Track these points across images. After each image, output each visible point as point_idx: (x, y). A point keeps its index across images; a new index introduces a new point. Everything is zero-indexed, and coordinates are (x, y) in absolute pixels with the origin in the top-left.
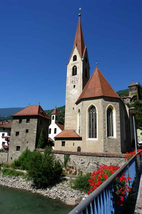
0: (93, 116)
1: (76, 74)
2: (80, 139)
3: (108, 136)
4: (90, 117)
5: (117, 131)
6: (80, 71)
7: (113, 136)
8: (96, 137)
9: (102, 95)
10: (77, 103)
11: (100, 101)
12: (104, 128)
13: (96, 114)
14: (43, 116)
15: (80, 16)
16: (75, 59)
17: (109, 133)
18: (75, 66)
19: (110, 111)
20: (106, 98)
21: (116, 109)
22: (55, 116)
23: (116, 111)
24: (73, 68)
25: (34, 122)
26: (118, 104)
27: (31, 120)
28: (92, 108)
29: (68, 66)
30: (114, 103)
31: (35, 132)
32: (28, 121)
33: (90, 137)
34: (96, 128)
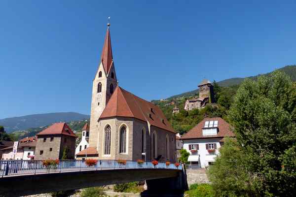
0: (108, 134)
1: (101, 91)
2: (97, 155)
3: (120, 152)
4: (106, 136)
5: (129, 148)
6: (104, 88)
7: (125, 152)
8: (110, 154)
9: (116, 115)
10: (98, 121)
11: (115, 120)
12: (117, 145)
13: (110, 132)
14: (68, 134)
15: (108, 25)
16: (100, 75)
17: (122, 149)
18: (100, 83)
19: (123, 129)
20: (119, 118)
21: (129, 127)
22: (85, 132)
23: (129, 130)
24: (99, 85)
25: (58, 140)
26: (132, 123)
27: (54, 138)
28: (108, 126)
29: (94, 82)
30: (128, 122)
31: (59, 150)
32: (52, 139)
33: (105, 154)
34: (110, 145)
